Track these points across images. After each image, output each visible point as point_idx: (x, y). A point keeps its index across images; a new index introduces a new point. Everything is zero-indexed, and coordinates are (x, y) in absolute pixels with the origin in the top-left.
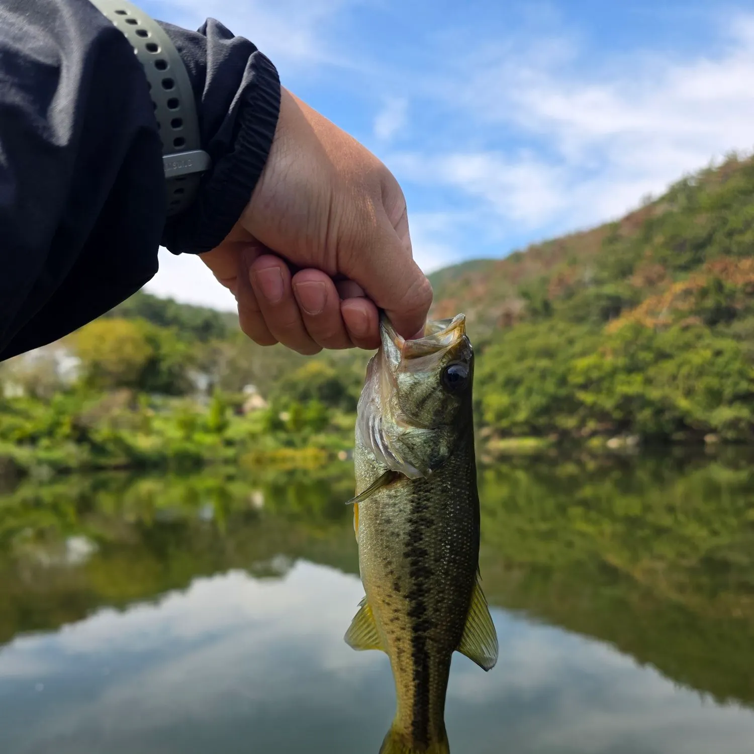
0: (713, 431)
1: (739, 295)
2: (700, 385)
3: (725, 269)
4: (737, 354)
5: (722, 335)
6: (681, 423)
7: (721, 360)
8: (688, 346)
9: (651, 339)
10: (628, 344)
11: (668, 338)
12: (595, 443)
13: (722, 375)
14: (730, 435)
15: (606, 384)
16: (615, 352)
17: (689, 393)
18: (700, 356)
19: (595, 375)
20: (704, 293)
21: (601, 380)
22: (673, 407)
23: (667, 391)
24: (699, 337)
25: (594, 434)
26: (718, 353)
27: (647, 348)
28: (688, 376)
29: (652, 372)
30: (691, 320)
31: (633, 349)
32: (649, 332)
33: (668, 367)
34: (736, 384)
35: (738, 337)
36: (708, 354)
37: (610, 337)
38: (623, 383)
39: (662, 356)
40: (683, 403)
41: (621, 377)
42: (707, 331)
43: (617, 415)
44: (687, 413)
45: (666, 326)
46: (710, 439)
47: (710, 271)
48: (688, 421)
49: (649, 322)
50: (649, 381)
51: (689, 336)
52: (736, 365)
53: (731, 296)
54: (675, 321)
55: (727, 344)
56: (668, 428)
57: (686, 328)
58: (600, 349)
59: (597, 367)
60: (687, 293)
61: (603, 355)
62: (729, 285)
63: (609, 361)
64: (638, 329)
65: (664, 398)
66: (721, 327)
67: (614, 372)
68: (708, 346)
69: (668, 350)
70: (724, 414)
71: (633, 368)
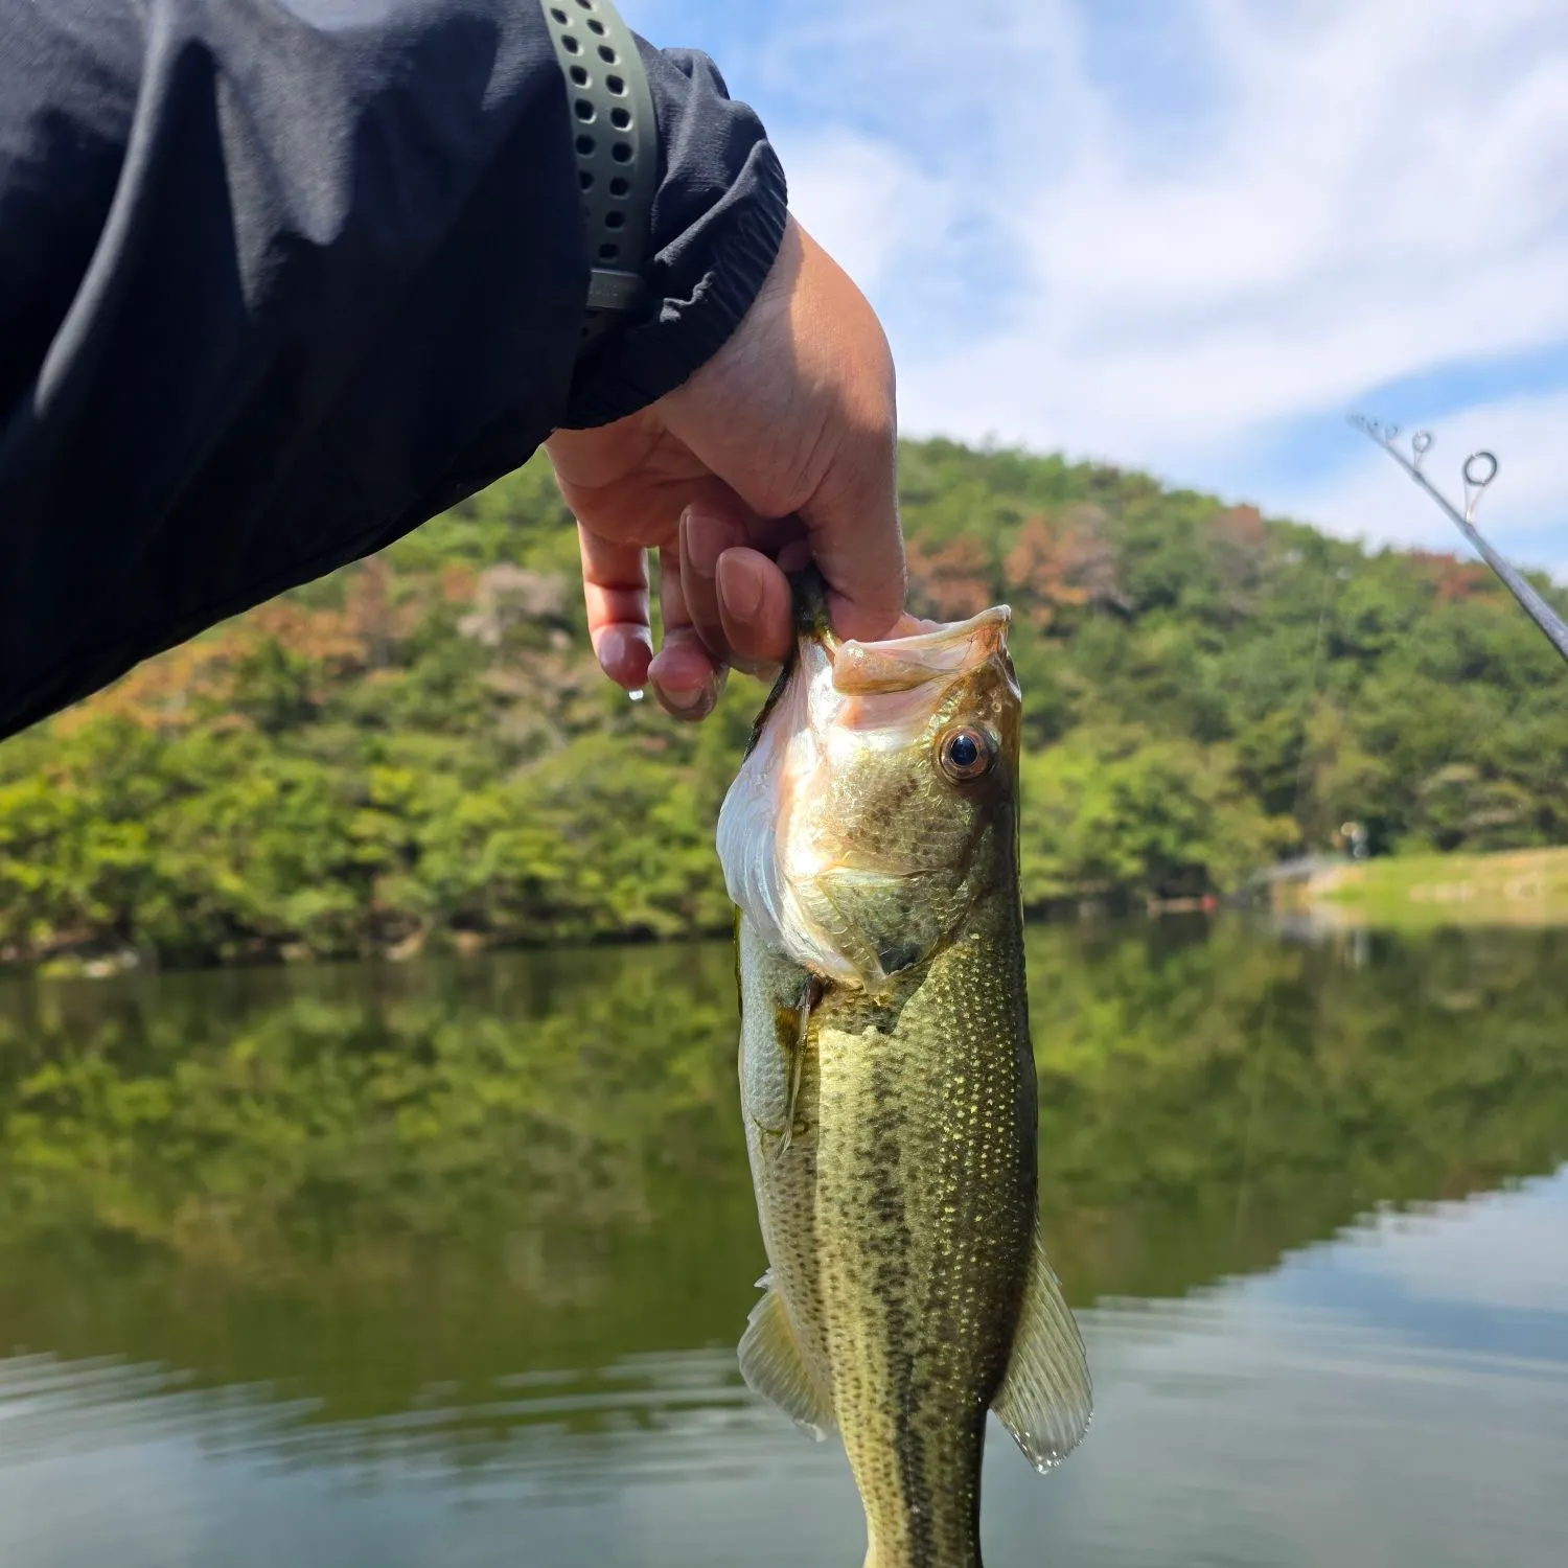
0: (292, 937)
1: (315, 679)
2: (260, 848)
3: (286, 628)
4: (321, 791)
5: (295, 754)
6: (231, 922)
7: (295, 800)
8: (229, 772)
9: (154, 752)
10: (108, 760)
11: (188, 752)
12: (58, 969)
13: (297, 829)
14: (326, 944)
15: (65, 843)
16: (80, 776)
17: (239, 865)
18: (255, 790)
19: (39, 824)
20: (250, 669)
21: (51, 836)
22: (212, 891)
23: (197, 859)
24: (250, 753)
25: (52, 954)
26: (287, 787)
27: (147, 768)
28: (236, 830)
29: (160, 820)
30: (232, 720)
31: (118, 772)
32: (147, 737)
33: (195, 811)
34: (324, 846)
35: (322, 757)
36: (268, 787)
37: (66, 745)
38: (105, 842)
39: (181, 789)
40: (229, 883)
41: (98, 829)
42: (263, 743)
43: (99, 912)
44: (240, 903)
45: (184, 730)
46: (292, 952)
47: (259, 626)
48: (245, 918)
49: (147, 717)
50: (155, 840)
51: (230, 751)
52: (321, 813)
53: (301, 679)
54: (203, 720)
55: (300, 770)
56: (208, 934)
57: (221, 736)
58: (48, 770)
59: (44, 807)
60: (218, 665)
61: (54, 781)
62: (296, 657)
63: (67, 796)
64: (124, 729)
65: (193, 873)
66: (288, 739)
67: (81, 818)
68: (267, 773)
69: (193, 776)
70: (309, 904)
71: (123, 812)
